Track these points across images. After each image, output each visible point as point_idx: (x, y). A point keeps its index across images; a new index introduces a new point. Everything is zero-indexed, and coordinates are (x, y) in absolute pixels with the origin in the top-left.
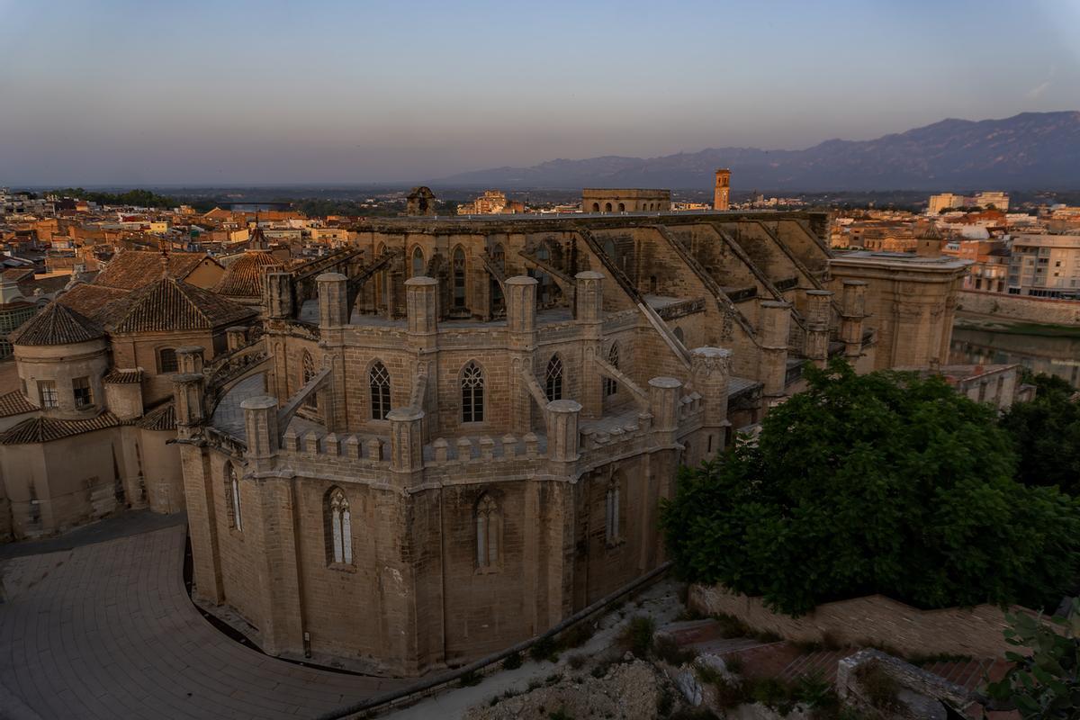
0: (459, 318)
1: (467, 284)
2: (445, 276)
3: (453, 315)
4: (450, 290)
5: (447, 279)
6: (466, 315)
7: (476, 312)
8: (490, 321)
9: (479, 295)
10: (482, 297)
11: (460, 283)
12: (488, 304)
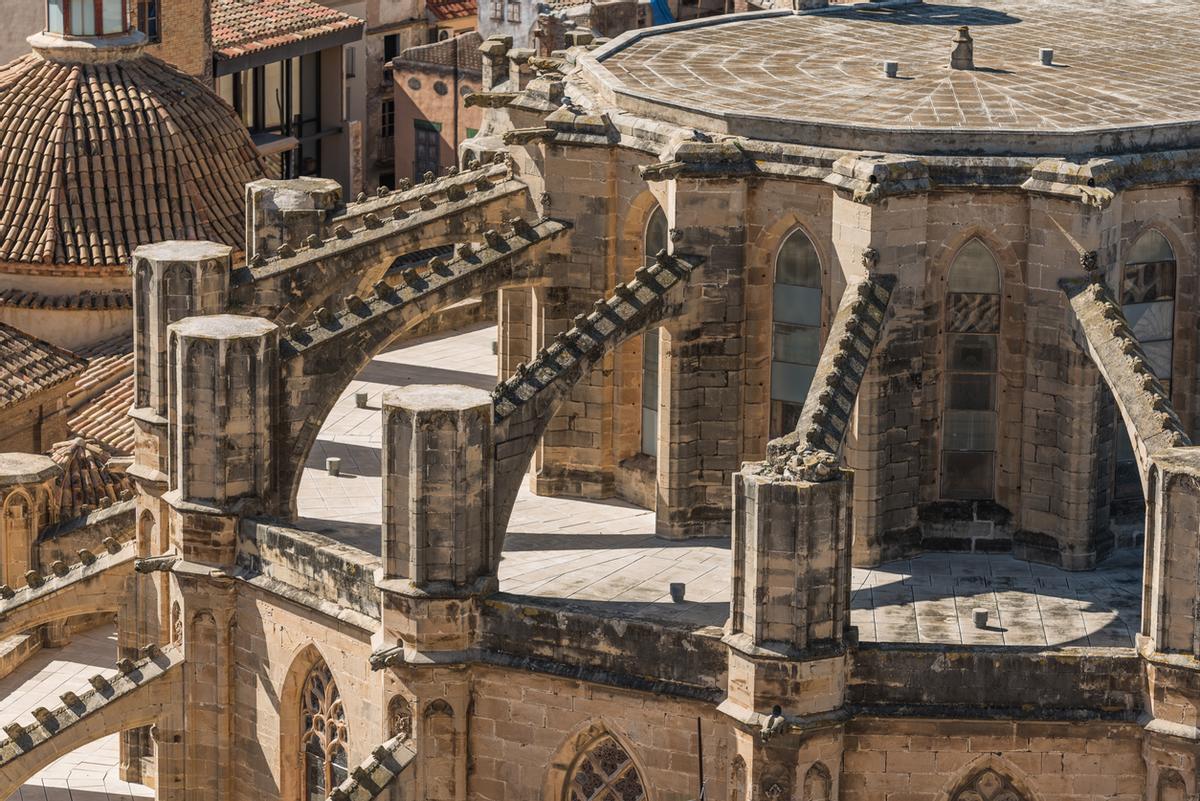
0: (960, 545)
1: (999, 401)
2: (906, 364)
3: (941, 530)
4: (928, 425)
5: (915, 379)
6: (990, 531)
7: (1034, 521)
8: (1090, 568)
9: (1046, 453)
10: (1061, 464)
11: (971, 397)
12: (1086, 494)
